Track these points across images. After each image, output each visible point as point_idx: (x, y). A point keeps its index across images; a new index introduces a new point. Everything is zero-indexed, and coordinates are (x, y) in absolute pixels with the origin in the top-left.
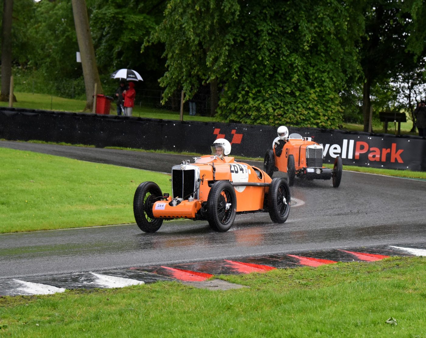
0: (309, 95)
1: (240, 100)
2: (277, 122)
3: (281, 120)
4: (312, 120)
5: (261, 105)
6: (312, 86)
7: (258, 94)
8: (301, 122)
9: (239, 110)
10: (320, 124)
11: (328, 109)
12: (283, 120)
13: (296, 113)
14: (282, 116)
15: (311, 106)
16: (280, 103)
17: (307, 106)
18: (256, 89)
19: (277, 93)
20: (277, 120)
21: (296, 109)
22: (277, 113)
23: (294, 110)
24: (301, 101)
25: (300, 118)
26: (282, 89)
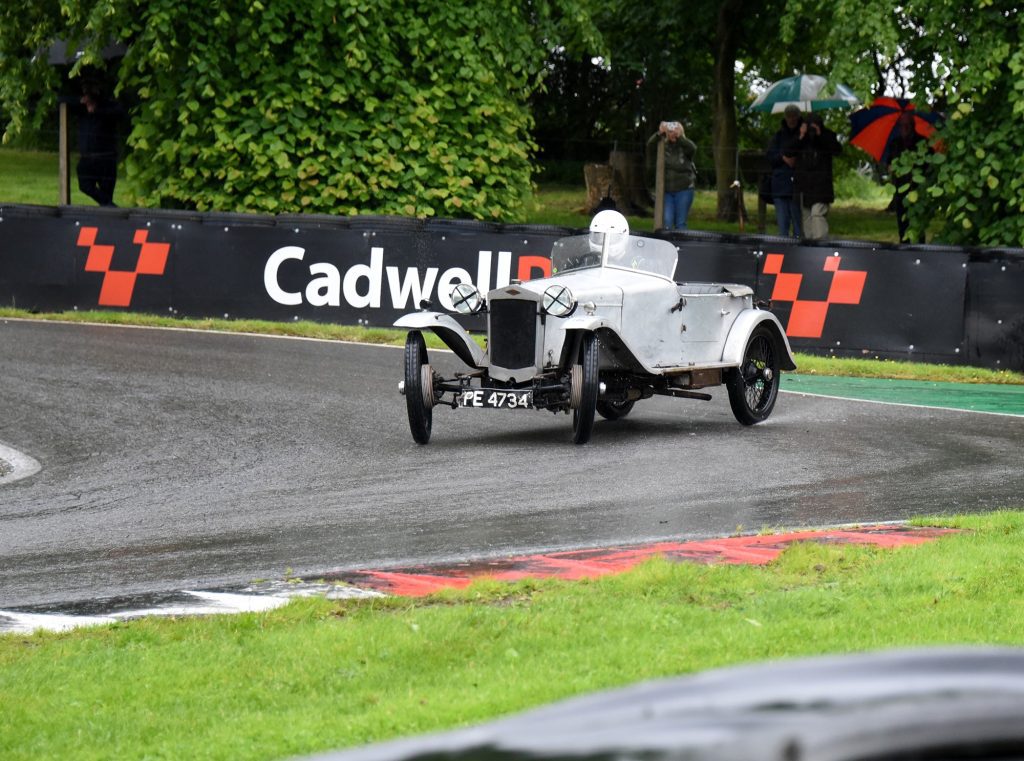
0: (410, 108)
1: (191, 130)
2: (305, 201)
3: (318, 195)
4: (421, 188)
5: (252, 146)
6: (423, 80)
7: (244, 111)
8: (386, 199)
9: (190, 165)
10: (447, 204)
11: (479, 152)
12: (325, 194)
13: (365, 169)
14: (323, 180)
15: (415, 145)
16: (314, 137)
17: (403, 146)
18: (238, 96)
19: (303, 105)
20: (307, 193)
21: (368, 157)
22: (305, 170)
23: (358, 159)
24: (383, 128)
25: (378, 184)
26: (318, 91)
